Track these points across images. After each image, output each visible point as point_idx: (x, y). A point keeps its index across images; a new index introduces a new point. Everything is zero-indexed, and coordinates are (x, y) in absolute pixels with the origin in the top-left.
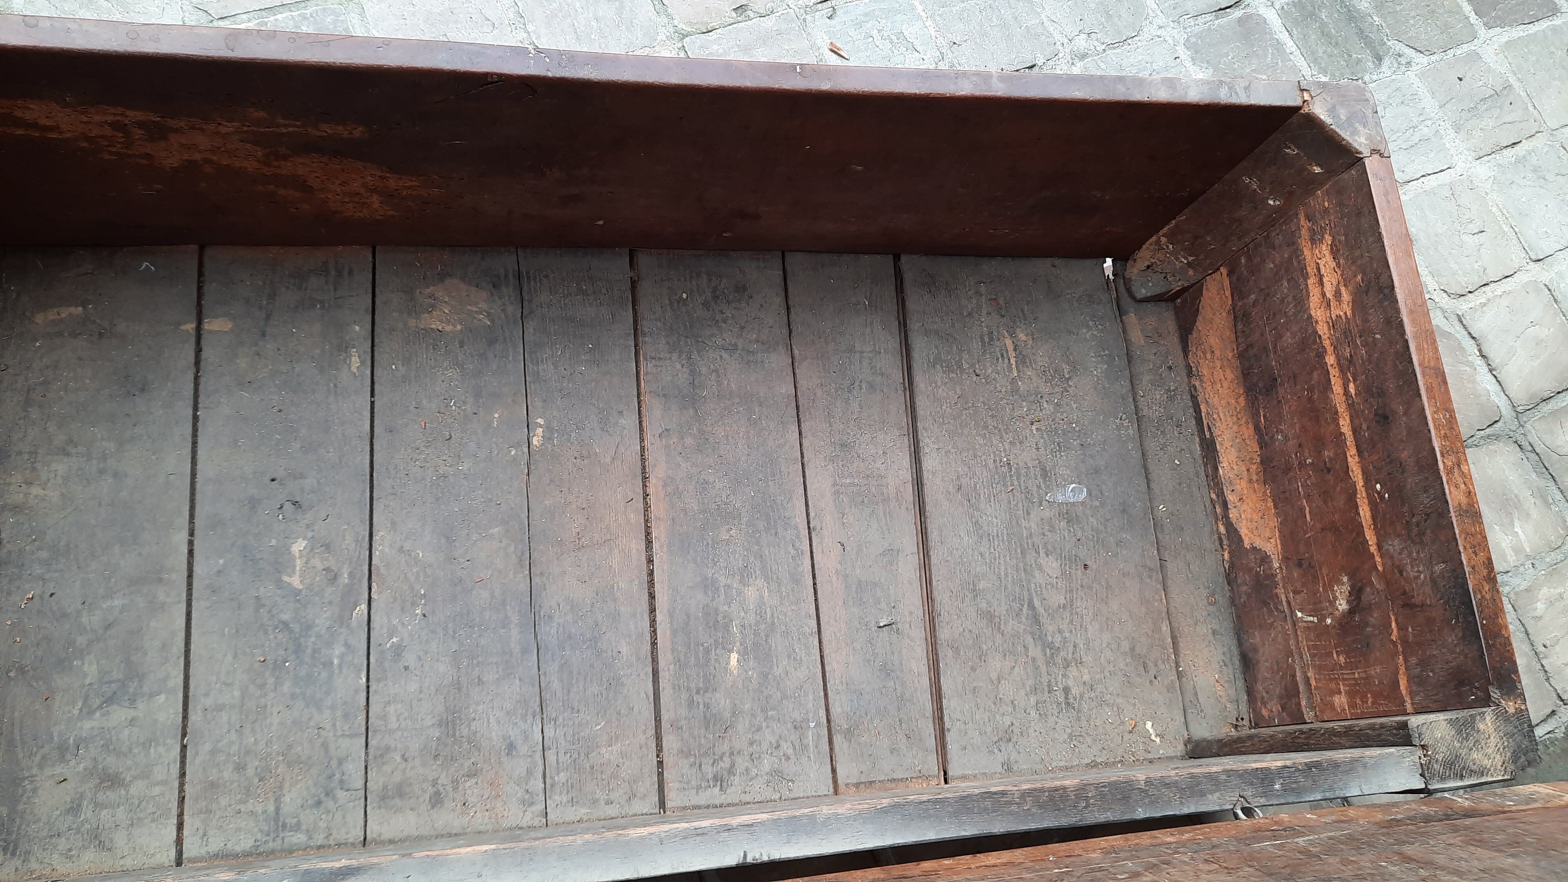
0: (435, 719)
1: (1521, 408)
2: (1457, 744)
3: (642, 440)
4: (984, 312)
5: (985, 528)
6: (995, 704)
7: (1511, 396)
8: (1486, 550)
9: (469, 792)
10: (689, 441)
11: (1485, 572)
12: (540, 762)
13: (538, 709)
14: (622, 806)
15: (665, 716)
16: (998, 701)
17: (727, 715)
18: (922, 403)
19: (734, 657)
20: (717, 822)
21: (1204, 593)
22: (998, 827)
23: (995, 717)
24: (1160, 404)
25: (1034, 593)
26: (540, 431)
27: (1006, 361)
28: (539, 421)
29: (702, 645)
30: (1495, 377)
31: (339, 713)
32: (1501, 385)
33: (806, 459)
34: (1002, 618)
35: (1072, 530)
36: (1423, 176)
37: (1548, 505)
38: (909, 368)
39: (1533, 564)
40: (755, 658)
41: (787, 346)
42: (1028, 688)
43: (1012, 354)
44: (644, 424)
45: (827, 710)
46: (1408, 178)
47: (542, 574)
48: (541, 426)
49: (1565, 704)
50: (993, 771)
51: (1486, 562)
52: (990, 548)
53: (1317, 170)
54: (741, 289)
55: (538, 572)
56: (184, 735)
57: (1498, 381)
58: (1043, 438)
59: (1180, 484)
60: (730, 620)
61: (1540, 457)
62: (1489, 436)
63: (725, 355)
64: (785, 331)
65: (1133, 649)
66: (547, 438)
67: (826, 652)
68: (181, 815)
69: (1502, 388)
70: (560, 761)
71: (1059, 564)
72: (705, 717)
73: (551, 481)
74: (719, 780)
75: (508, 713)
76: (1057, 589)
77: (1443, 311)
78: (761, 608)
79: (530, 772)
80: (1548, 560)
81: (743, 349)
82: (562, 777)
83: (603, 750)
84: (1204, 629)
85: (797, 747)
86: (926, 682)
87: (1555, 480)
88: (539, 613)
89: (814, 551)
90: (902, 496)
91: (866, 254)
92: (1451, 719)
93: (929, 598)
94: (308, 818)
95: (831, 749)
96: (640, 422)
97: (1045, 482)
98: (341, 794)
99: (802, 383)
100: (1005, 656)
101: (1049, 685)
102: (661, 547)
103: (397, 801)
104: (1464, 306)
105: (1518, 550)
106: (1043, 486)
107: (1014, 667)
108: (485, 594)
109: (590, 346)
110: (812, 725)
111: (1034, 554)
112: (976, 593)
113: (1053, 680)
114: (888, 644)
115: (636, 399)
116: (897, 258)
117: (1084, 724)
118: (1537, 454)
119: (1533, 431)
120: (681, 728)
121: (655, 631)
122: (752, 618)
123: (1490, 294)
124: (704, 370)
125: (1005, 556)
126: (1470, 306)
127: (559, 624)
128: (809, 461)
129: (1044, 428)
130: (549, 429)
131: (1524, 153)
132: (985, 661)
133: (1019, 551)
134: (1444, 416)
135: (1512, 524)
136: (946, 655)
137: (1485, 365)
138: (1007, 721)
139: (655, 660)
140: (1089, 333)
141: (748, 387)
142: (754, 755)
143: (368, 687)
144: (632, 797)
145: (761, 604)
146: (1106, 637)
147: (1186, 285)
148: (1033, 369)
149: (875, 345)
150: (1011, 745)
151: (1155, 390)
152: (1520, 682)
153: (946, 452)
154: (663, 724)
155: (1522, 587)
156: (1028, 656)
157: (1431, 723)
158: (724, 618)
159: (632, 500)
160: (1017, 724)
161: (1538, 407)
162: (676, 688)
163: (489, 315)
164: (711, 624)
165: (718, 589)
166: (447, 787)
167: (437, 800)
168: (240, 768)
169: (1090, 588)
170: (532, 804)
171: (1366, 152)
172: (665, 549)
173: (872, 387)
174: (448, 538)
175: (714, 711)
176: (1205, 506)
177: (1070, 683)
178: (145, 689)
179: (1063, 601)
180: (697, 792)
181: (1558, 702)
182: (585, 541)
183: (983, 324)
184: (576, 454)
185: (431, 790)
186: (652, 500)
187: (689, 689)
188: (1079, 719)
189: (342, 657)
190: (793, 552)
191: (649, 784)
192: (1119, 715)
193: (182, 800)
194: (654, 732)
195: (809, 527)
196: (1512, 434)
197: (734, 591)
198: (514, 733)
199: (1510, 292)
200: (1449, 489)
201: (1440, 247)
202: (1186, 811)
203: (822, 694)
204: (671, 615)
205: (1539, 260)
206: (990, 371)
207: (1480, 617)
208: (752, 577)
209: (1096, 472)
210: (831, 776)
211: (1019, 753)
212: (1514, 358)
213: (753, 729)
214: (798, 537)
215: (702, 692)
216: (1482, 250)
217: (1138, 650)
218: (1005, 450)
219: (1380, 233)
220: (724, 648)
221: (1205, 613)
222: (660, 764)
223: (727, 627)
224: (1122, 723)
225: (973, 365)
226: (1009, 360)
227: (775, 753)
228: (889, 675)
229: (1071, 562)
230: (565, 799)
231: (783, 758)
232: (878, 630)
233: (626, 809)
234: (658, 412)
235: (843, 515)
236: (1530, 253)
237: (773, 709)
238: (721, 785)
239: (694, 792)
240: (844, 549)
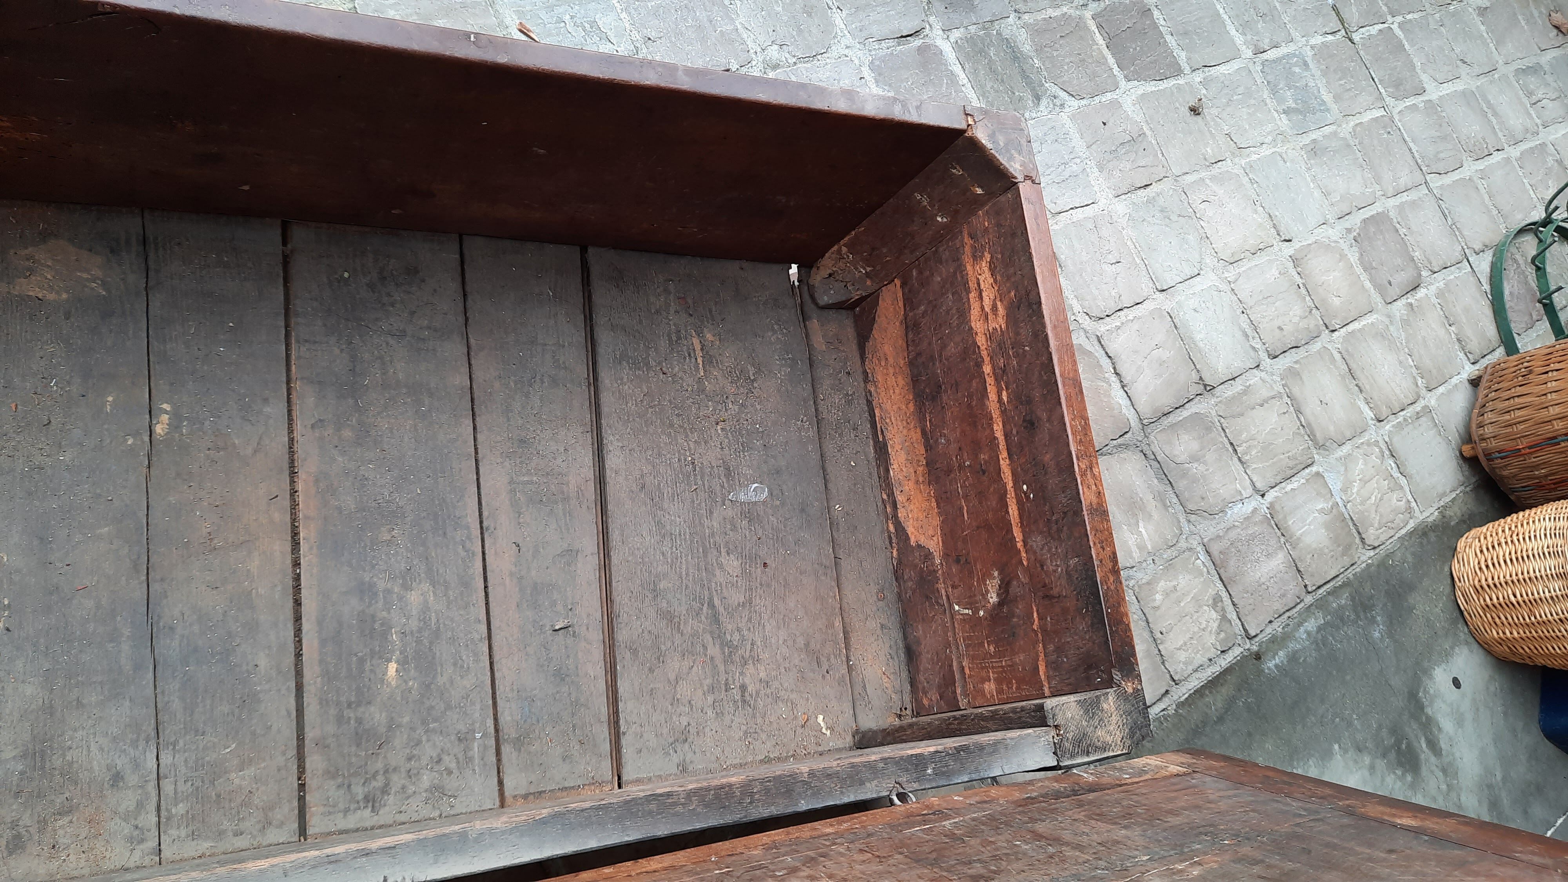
0: (18, 750)
1: (1146, 421)
2: (1085, 723)
3: (291, 431)
4: (672, 311)
5: (668, 527)
6: (672, 704)
7: (1138, 410)
8: (1112, 545)
9: (61, 832)
10: (347, 433)
11: (1110, 565)
12: (154, 793)
13: (153, 734)
14: (254, 837)
15: (310, 734)
16: (675, 701)
17: (382, 730)
18: (607, 399)
19: (392, 667)
20: (354, 846)
21: (874, 589)
22: (662, 830)
23: (671, 718)
24: (839, 407)
25: (714, 592)
26: (165, 418)
27: (693, 360)
28: (165, 406)
29: (356, 655)
30: (1127, 393)
33: (480, 455)
34: (682, 618)
35: (753, 529)
36: (1072, 209)
37: (1166, 507)
38: (594, 364)
39: (1153, 560)
40: (416, 668)
41: (462, 335)
42: (706, 688)
43: (699, 353)
44: (294, 413)
45: (496, 719)
46: (1059, 210)
47: (162, 580)
48: (166, 412)
49: (1176, 684)
50: (668, 773)
51: (1112, 557)
52: (672, 548)
53: (979, 191)
54: (412, 271)
55: (158, 577)
57: (1128, 396)
58: (728, 438)
59: (855, 484)
60: (387, 627)
61: (1161, 466)
62: (1120, 446)
63: (392, 342)
64: (461, 319)
65: (807, 645)
66: (175, 426)
67: (496, 659)
69: (1132, 403)
70: (179, 790)
71: (740, 562)
72: (357, 734)
73: (178, 475)
74: (372, 801)
75: (114, 739)
76: (737, 587)
77: (1086, 332)
78: (425, 613)
79: (140, 805)
80: (1165, 556)
81: (413, 336)
82: (180, 809)
83: (233, 775)
84: (872, 624)
85: (461, 760)
86: (602, 685)
87: (1172, 486)
88: (158, 623)
89: (486, 552)
90: (583, 495)
91: (550, 242)
92: (1080, 701)
93: (608, 599)
95: (499, 760)
96: (290, 412)
97: (728, 481)
99: (478, 374)
100: (684, 655)
101: (726, 684)
102: (311, 548)
104: (1102, 328)
105: (1141, 547)
106: (726, 485)
107: (692, 667)
108: (90, 604)
109: (231, 324)
110: (478, 736)
111: (715, 553)
112: (656, 593)
113: (730, 679)
114: (563, 647)
115: (284, 386)
116: (584, 250)
117: (759, 720)
118: (1159, 462)
119: (1156, 442)
120: (328, 746)
121: (300, 641)
122: (414, 624)
123: (1123, 319)
124: (367, 356)
125: (687, 556)
126: (1107, 328)
127: (183, 636)
128: (483, 458)
129: (728, 429)
130: (177, 417)
131: (1154, 194)
132: (663, 662)
133: (701, 550)
134: (1080, 423)
135: (1137, 525)
136: (624, 658)
137: (1118, 381)
138: (684, 721)
139: (299, 674)
140: (775, 337)
141: (417, 376)
142: (412, 771)
144: (266, 824)
145: (425, 608)
146: (783, 634)
147: (864, 295)
148: (719, 369)
149: (558, 338)
150: (687, 746)
151: (835, 394)
152: (1137, 665)
153: (630, 450)
154: (307, 742)
155: (1144, 581)
156: (706, 655)
157: (1063, 704)
158: (382, 625)
159: (277, 496)
160: (693, 724)
161: (1161, 420)
162: (323, 702)
163: (104, 284)
164: (367, 632)
165: (376, 594)
166: (30, 829)
167: (16, 845)
169: (769, 586)
170: (142, 841)
171: (1020, 178)
172: (315, 551)
173: (555, 382)
174: (41, 539)
175: (367, 727)
176: (877, 506)
177: (747, 680)
179: (742, 599)
180: (345, 816)
181: (1171, 682)
182: (218, 543)
183: (671, 323)
184: (210, 445)
185: (8, 834)
186: (301, 498)
187: (338, 703)
188: (754, 716)
190: (463, 554)
191: (288, 810)
192: (793, 710)
194: (295, 752)
195: (482, 528)
196: (1138, 444)
197: (395, 596)
198: (121, 762)
199: (1140, 318)
200: (1083, 489)
201: (1084, 274)
202: (846, 800)
203: (491, 702)
204: (320, 623)
205: (1163, 291)
206: (677, 369)
207: (1105, 606)
208: (415, 581)
209: (778, 472)
210: (497, 788)
211: (695, 753)
212: (1142, 376)
213: (412, 744)
214: (469, 537)
215: (353, 706)
216: (1118, 279)
217: (812, 645)
218: (690, 449)
219: (1030, 254)
220: (380, 658)
221: (874, 609)
222: (302, 787)
223: (385, 635)
224: (796, 718)
225: (660, 363)
226: (696, 359)
227: (436, 768)
228: (563, 680)
229: (751, 561)
230: (183, 833)
231: (445, 773)
232: (554, 633)
233: (259, 839)
234: (311, 401)
235: (520, 514)
236: (1157, 284)
237: (435, 720)
238: (373, 806)
239: (341, 815)
240: (519, 550)
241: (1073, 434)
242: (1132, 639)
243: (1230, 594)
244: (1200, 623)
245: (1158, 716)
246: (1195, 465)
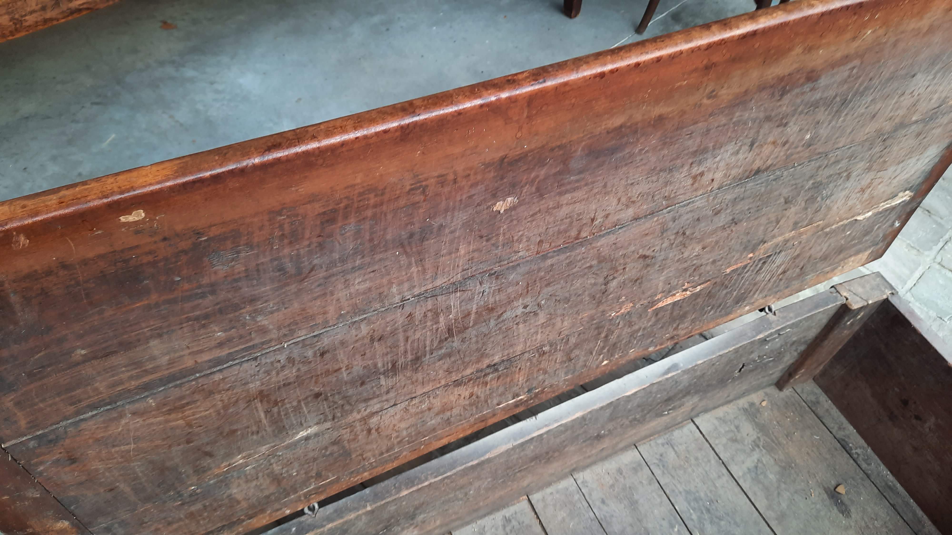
0: (640, 503)
9: (609, 479)
12: (588, 500)
13: (601, 522)
14: (546, 493)
31: (677, 491)
56: (723, 463)
68: (704, 436)
70: (580, 504)
75: (612, 516)
79: (590, 495)
82: (577, 497)
94: (662, 449)
98: (656, 461)
103: (634, 466)
143: (673, 506)
144: (543, 499)
166: (619, 477)
167: (620, 471)
168: (697, 459)
170: (583, 482)
178: (748, 475)
185: (624, 474)
189: (691, 515)
193: (707, 440)
198: (605, 508)
222: (538, 517)
230: (571, 489)
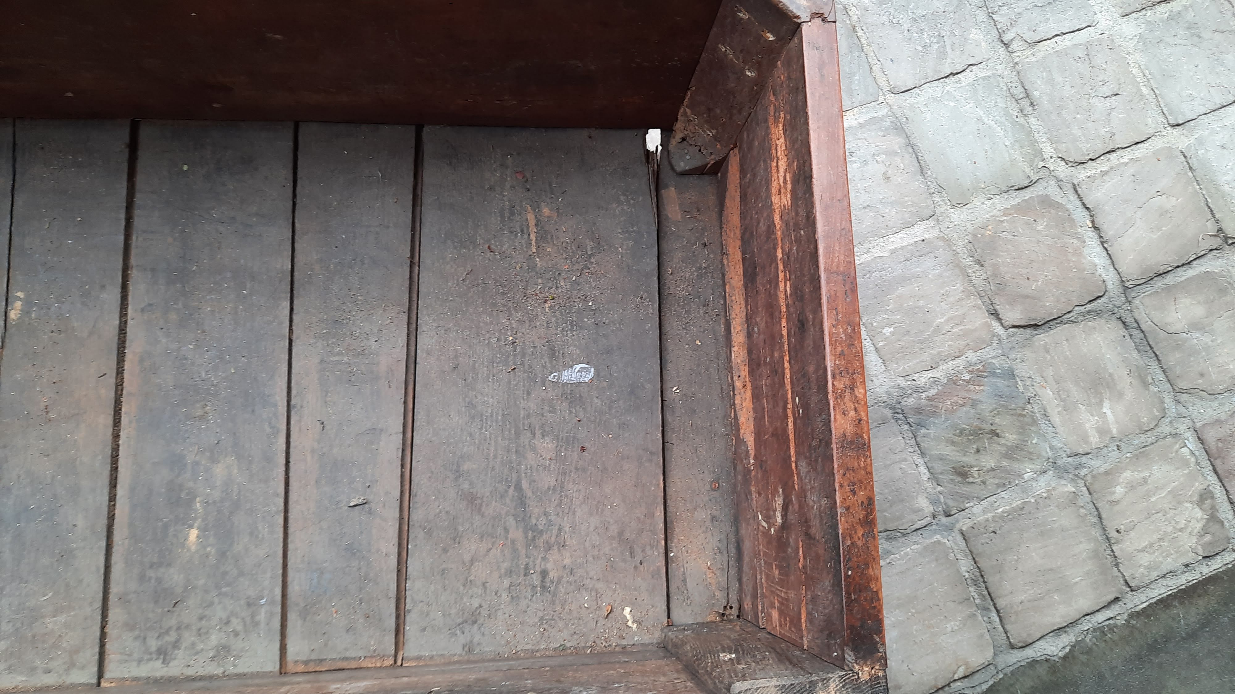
1: (1131, 282)
3: (122, 315)
4: (508, 186)
5: (479, 408)
6: (464, 585)
7: (1120, 270)
8: (869, 488)
10: (173, 316)
11: (862, 514)
15: (115, 589)
16: (468, 583)
17: (179, 590)
19: (194, 534)
21: (708, 477)
23: (462, 599)
24: (689, 282)
25: (523, 475)
26: (18, 304)
27: (526, 236)
28: (20, 294)
29: (162, 520)
30: (1106, 250)
32: (1111, 258)
33: (294, 337)
34: (485, 499)
35: (574, 411)
36: (1057, 35)
37: (1146, 385)
39: (1118, 446)
40: (215, 535)
42: (503, 571)
43: (533, 229)
45: (284, 588)
46: (1037, 38)
48: (19, 299)
49: (1132, 591)
50: (452, 652)
51: (866, 503)
52: (481, 429)
53: (771, 38)
54: (247, 160)
57: (1108, 254)
58: (556, 317)
59: (698, 365)
60: (193, 496)
61: (1145, 335)
62: (1089, 312)
63: (221, 228)
64: (289, 204)
65: (621, 533)
66: (26, 312)
67: (291, 530)
69: (1112, 262)
71: (555, 445)
72: (155, 592)
73: (25, 355)
74: (163, 654)
76: (549, 470)
77: (1058, 180)
78: (228, 485)
80: (1136, 442)
81: (241, 223)
83: (48, 620)
84: (702, 515)
85: (248, 624)
87: (1158, 359)
89: (292, 429)
90: (392, 375)
91: (386, 124)
92: (784, 686)
95: (284, 627)
96: (124, 297)
97: (551, 362)
100: (482, 537)
101: (527, 568)
102: (130, 422)
104: (1082, 174)
106: (548, 365)
107: (491, 549)
109: (79, 219)
110: (266, 602)
111: (529, 434)
112: (458, 474)
113: (531, 563)
114: (358, 523)
116: (419, 129)
117: (558, 608)
118: (1143, 332)
119: (1141, 308)
120: (129, 602)
122: (217, 495)
123: (1115, 162)
124: (197, 243)
125: (496, 437)
126: (1089, 174)
127: (17, 496)
128: (297, 338)
129: (557, 307)
130: (28, 304)
132: (459, 543)
133: (513, 432)
134: (845, 331)
135: (1100, 404)
136: (417, 535)
137: (1097, 236)
138: (476, 603)
139: (110, 534)
140: (620, 209)
141: (242, 261)
142: (202, 630)
145: (229, 481)
146: (595, 521)
147: (717, 159)
148: (554, 244)
149: (384, 219)
150: (476, 627)
151: (686, 268)
152: (884, 644)
153: (446, 330)
154: (110, 597)
156: (507, 538)
158: (188, 494)
159: (105, 374)
160: (485, 606)
161: (1152, 282)
162: (129, 561)
164: (174, 500)
165: (185, 465)
169: (584, 470)
171: (804, 16)
172: (134, 424)
173: (375, 264)
175: (165, 587)
176: (722, 388)
177: (550, 566)
179: (553, 483)
180: (138, 664)
181: (1124, 588)
182: (52, 416)
183: (505, 198)
184: (54, 328)
186: (123, 377)
187: (142, 563)
188: (553, 603)
190: (268, 430)
191: (89, 655)
192: (597, 599)
195: (291, 405)
196: (1116, 310)
197: (202, 468)
199: (1138, 159)
201: (1064, 112)
203: (279, 572)
204: (132, 490)
205: (1178, 125)
206: (506, 246)
207: (845, 566)
208: (222, 455)
209: (608, 352)
210: (278, 653)
211: (483, 635)
212: (1131, 230)
213: (204, 605)
214: (275, 414)
215: (155, 567)
216: (1113, 114)
217: (627, 534)
218: (512, 329)
219: (807, 113)
220: (183, 524)
221: (706, 499)
223: (190, 503)
224: (600, 608)
225: (488, 241)
226: (529, 235)
227: (224, 629)
228: (354, 554)
229: (568, 443)
231: (232, 634)
232: (350, 509)
233: (64, 677)
234: (142, 287)
235: (327, 392)
236: (1169, 117)
237: (228, 585)
238: (164, 660)
239: (135, 664)
240: (323, 427)
241: (831, 344)
242: (880, 611)
243: (1226, 490)
244: (1177, 523)
245: (1100, 625)
246: (1196, 335)
